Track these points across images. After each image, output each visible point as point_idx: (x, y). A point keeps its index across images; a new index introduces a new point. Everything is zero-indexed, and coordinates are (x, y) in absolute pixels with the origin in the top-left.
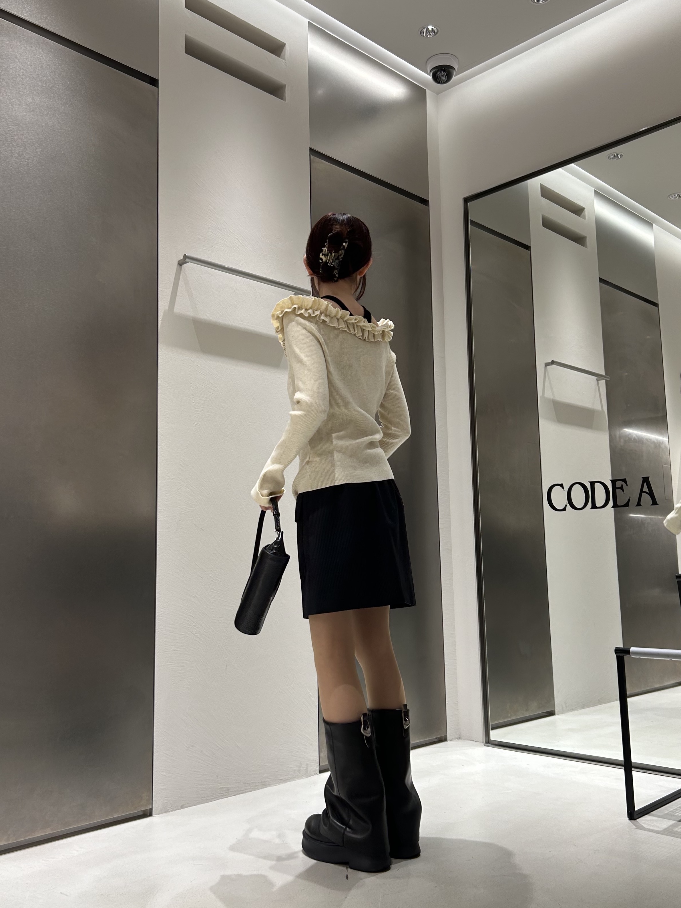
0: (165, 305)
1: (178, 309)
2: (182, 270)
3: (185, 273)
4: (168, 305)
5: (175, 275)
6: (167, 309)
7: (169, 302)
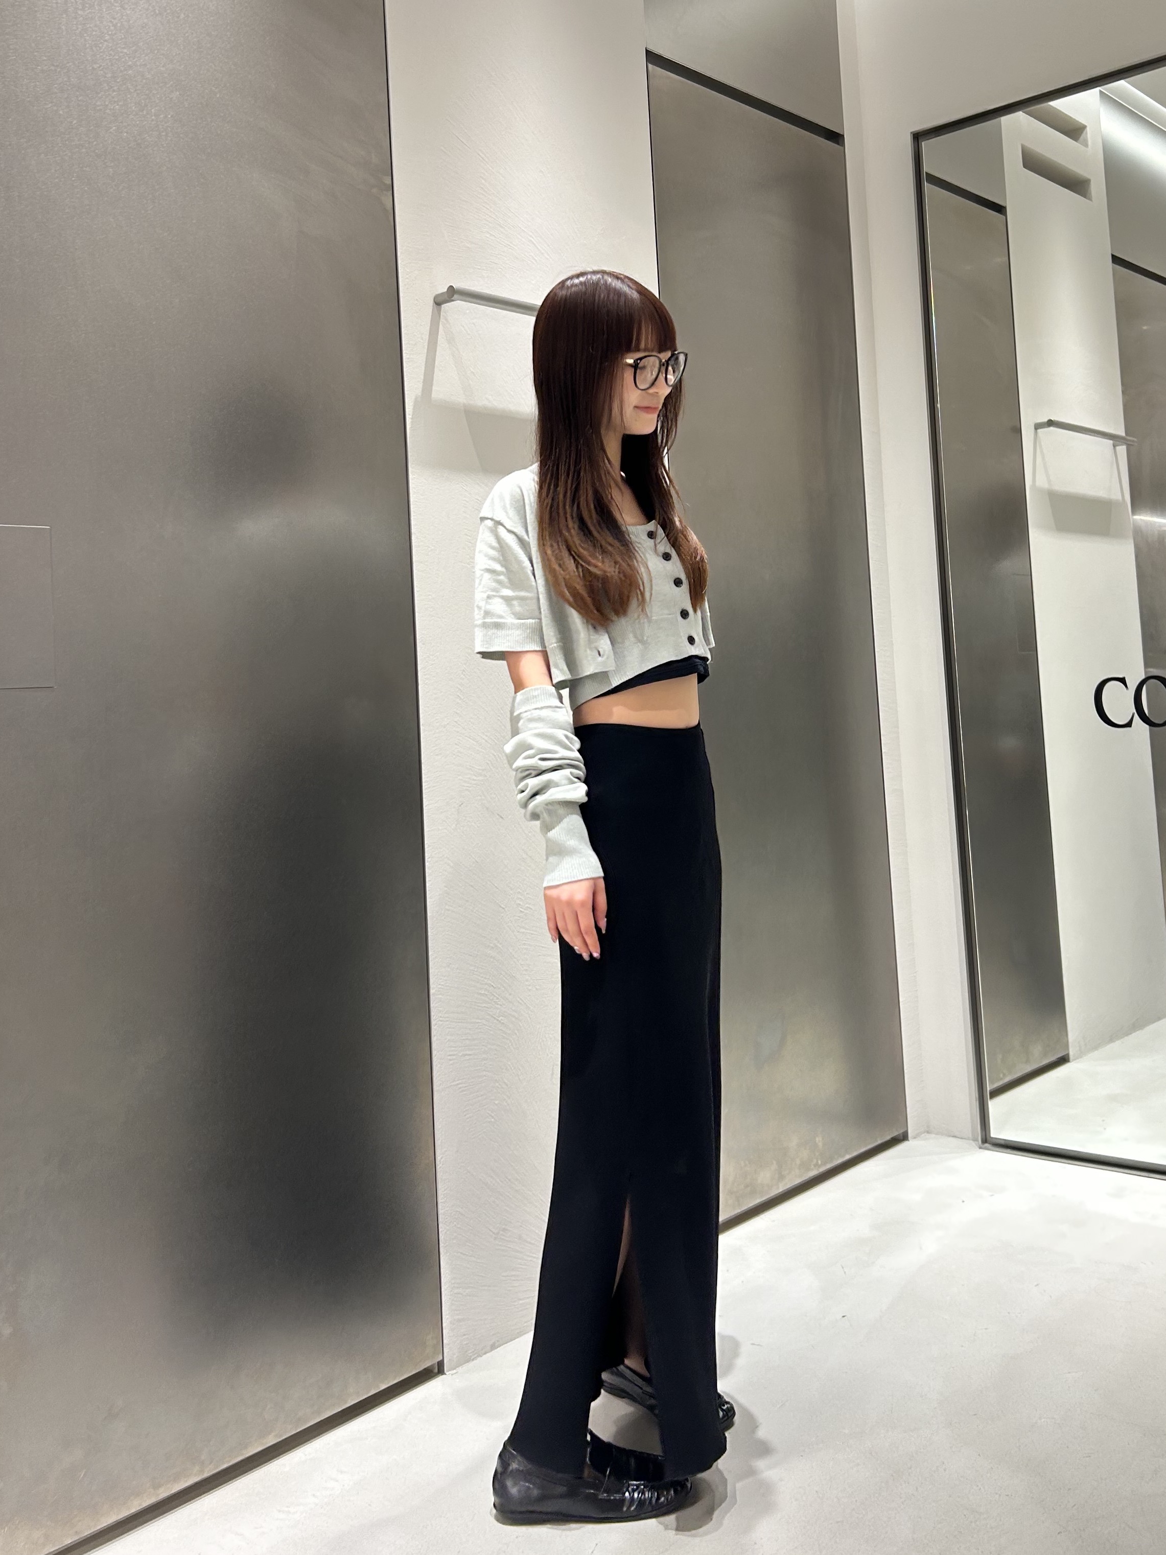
0: (416, 386)
1: (440, 392)
2: (442, 313)
3: (446, 320)
4: (421, 385)
5: (429, 325)
6: (420, 394)
7: (422, 381)
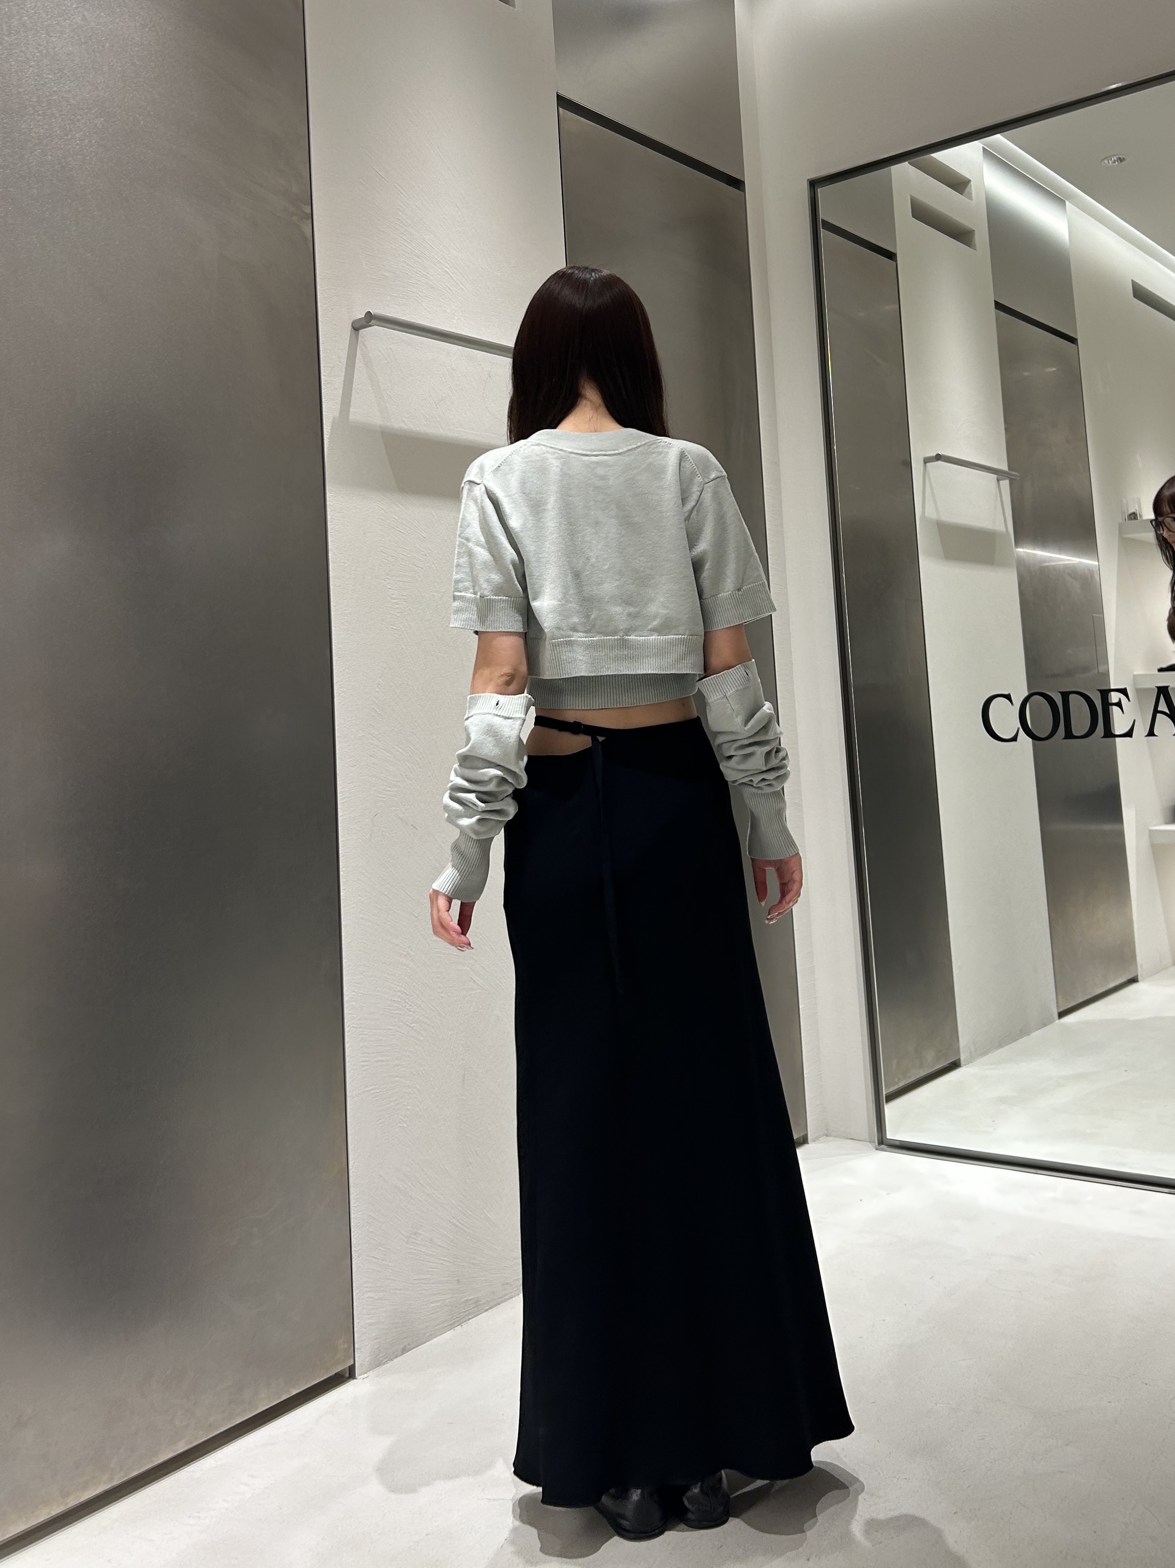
1: (356, 415)
2: (359, 339)
3: (364, 346)
4: (339, 407)
5: (347, 348)
7: (340, 402)
